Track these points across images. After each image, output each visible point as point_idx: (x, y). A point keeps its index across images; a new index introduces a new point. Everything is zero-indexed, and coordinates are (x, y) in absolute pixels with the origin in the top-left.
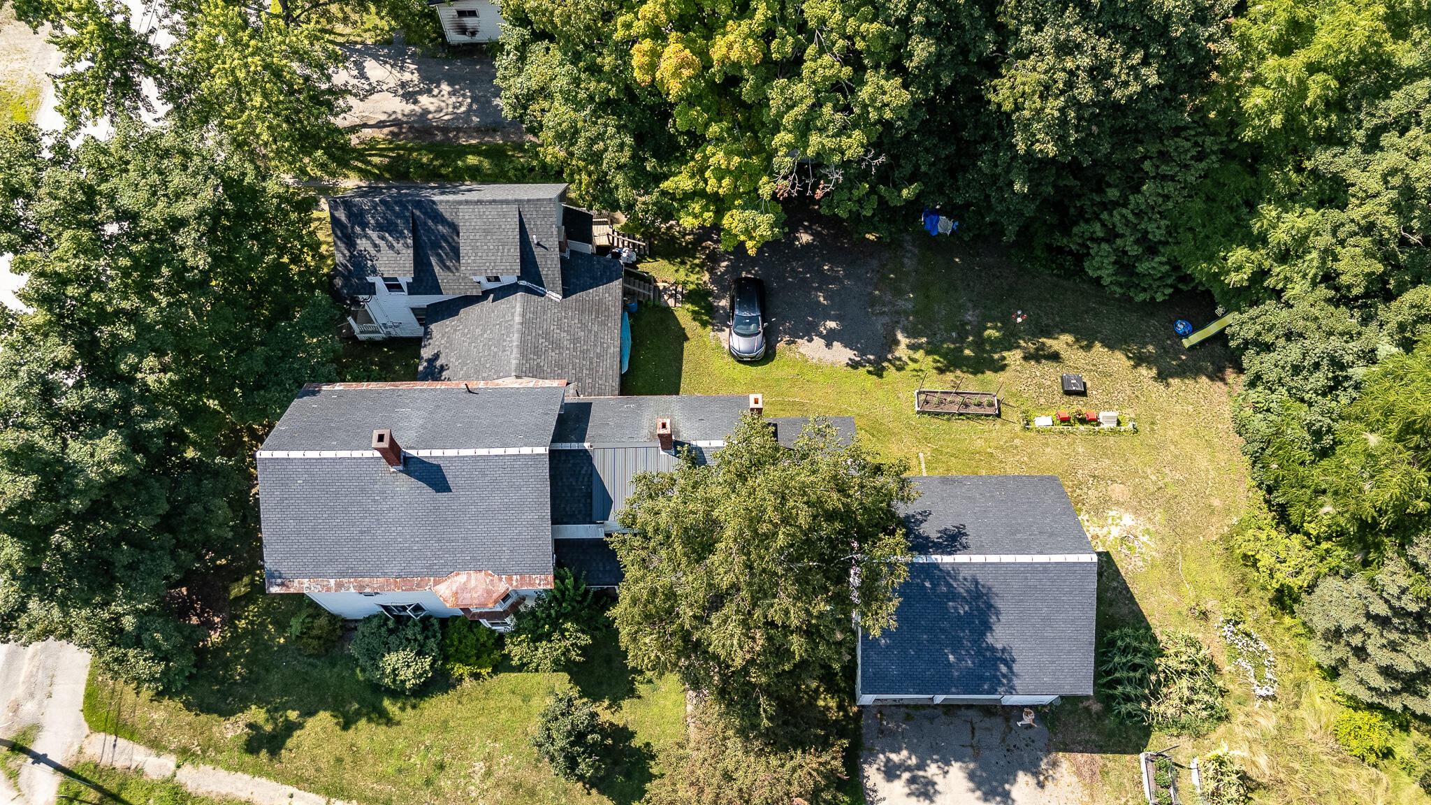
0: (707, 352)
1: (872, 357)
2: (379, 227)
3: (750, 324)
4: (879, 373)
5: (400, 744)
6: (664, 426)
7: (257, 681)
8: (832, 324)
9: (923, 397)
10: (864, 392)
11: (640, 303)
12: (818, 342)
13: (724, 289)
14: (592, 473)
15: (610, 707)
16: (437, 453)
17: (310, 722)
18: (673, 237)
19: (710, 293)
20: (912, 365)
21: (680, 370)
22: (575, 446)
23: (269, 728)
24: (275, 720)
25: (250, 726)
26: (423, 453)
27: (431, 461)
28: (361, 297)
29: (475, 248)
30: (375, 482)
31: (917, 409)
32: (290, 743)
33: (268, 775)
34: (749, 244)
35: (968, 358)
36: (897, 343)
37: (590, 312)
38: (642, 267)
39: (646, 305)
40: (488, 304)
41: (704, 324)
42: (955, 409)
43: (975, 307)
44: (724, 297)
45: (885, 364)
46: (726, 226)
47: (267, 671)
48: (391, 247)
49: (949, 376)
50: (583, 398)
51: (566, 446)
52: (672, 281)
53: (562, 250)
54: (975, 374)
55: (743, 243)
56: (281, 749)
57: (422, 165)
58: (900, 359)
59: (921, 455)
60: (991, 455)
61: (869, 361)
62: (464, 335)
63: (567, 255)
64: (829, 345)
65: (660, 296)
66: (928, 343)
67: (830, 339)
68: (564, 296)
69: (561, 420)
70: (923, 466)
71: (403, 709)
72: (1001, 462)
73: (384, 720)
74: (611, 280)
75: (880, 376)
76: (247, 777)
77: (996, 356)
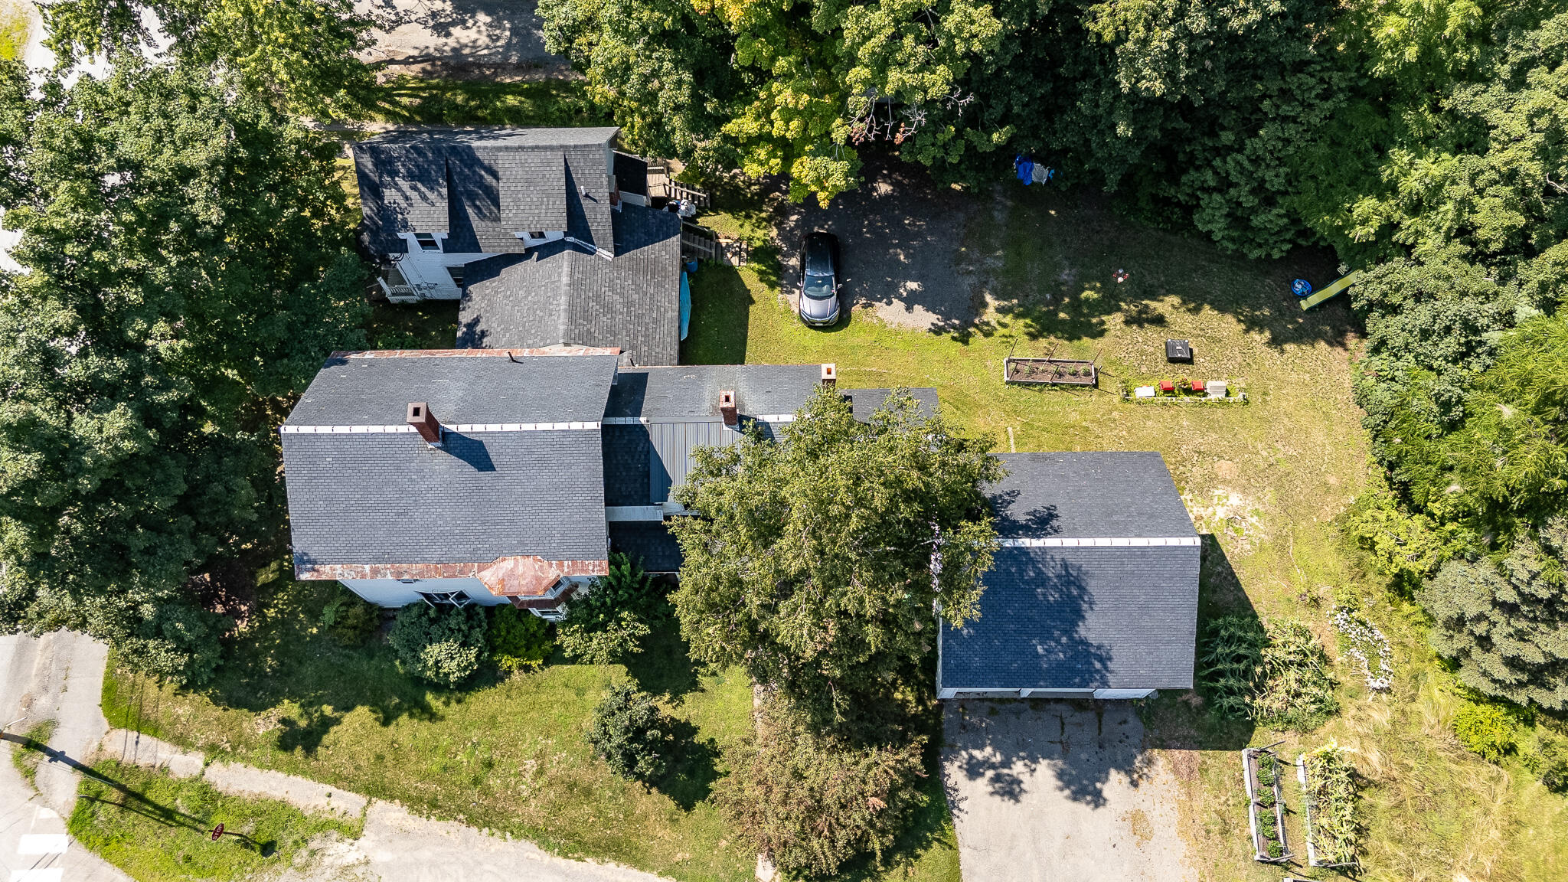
0: (775, 316)
1: (957, 322)
2: (411, 176)
3: (822, 285)
4: (964, 339)
5: (445, 741)
6: (727, 399)
7: (288, 675)
8: (912, 285)
9: (1013, 365)
10: (948, 361)
11: (700, 261)
12: (898, 305)
13: (793, 247)
14: (649, 449)
15: (671, 701)
16: (479, 428)
17: (348, 718)
18: (737, 186)
19: (778, 250)
20: (1001, 331)
21: (745, 337)
22: (630, 421)
23: (303, 723)
24: (309, 715)
25: (284, 721)
26: (464, 428)
27: (471, 437)
28: (391, 255)
29: (516, 201)
30: (411, 461)
31: (1006, 379)
32: (327, 739)
33: (304, 773)
34: (821, 195)
35: (1063, 321)
36: (985, 305)
37: (645, 273)
38: (702, 221)
39: (707, 264)
40: (531, 263)
41: (772, 286)
42: (1047, 379)
43: (1072, 265)
44: (793, 255)
45: (972, 330)
46: (795, 175)
47: (300, 663)
48: (424, 198)
49: (1043, 342)
50: (638, 368)
51: (620, 421)
52: (736, 237)
53: (613, 202)
54: (1070, 339)
55: (814, 194)
56: (316, 745)
57: (456, 107)
58: (988, 324)
59: (1010, 429)
60: (1087, 429)
61: (954, 327)
62: (506, 297)
63: (619, 208)
64: (909, 309)
65: (723, 255)
66: (1020, 305)
67: (910, 301)
68: (617, 254)
69: (615, 392)
70: (1012, 441)
71: (447, 704)
72: (1097, 437)
73: (427, 716)
74: (668, 236)
75: (966, 342)
76: (281, 775)
77: (1094, 320)
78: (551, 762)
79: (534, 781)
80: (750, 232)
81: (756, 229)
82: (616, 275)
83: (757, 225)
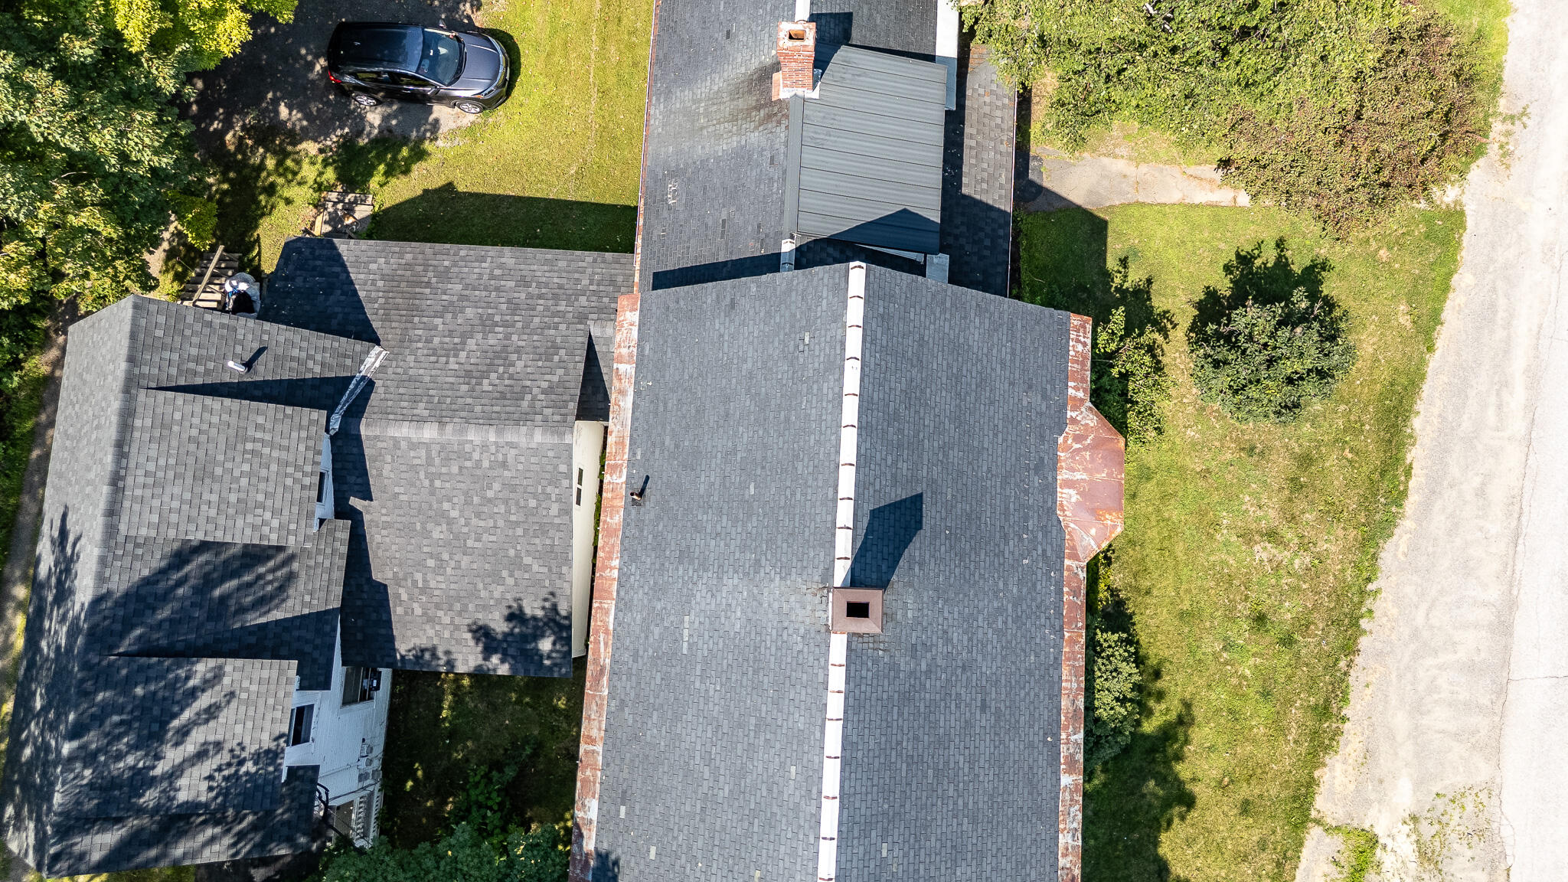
2: (150, 742)
16: (845, 513)
17: (1178, 869)
19: (348, 142)
26: (844, 544)
27: (862, 532)
29: (244, 506)
30: (894, 667)
38: (269, 262)
41: (419, 155)
44: (362, 116)
48: (211, 713)
52: (312, 209)
68: (375, 340)
73: (1180, 729)
78: (1258, 520)
79: (1286, 546)
80: (305, 188)
81: (299, 177)
82: (420, 345)
83: (291, 175)
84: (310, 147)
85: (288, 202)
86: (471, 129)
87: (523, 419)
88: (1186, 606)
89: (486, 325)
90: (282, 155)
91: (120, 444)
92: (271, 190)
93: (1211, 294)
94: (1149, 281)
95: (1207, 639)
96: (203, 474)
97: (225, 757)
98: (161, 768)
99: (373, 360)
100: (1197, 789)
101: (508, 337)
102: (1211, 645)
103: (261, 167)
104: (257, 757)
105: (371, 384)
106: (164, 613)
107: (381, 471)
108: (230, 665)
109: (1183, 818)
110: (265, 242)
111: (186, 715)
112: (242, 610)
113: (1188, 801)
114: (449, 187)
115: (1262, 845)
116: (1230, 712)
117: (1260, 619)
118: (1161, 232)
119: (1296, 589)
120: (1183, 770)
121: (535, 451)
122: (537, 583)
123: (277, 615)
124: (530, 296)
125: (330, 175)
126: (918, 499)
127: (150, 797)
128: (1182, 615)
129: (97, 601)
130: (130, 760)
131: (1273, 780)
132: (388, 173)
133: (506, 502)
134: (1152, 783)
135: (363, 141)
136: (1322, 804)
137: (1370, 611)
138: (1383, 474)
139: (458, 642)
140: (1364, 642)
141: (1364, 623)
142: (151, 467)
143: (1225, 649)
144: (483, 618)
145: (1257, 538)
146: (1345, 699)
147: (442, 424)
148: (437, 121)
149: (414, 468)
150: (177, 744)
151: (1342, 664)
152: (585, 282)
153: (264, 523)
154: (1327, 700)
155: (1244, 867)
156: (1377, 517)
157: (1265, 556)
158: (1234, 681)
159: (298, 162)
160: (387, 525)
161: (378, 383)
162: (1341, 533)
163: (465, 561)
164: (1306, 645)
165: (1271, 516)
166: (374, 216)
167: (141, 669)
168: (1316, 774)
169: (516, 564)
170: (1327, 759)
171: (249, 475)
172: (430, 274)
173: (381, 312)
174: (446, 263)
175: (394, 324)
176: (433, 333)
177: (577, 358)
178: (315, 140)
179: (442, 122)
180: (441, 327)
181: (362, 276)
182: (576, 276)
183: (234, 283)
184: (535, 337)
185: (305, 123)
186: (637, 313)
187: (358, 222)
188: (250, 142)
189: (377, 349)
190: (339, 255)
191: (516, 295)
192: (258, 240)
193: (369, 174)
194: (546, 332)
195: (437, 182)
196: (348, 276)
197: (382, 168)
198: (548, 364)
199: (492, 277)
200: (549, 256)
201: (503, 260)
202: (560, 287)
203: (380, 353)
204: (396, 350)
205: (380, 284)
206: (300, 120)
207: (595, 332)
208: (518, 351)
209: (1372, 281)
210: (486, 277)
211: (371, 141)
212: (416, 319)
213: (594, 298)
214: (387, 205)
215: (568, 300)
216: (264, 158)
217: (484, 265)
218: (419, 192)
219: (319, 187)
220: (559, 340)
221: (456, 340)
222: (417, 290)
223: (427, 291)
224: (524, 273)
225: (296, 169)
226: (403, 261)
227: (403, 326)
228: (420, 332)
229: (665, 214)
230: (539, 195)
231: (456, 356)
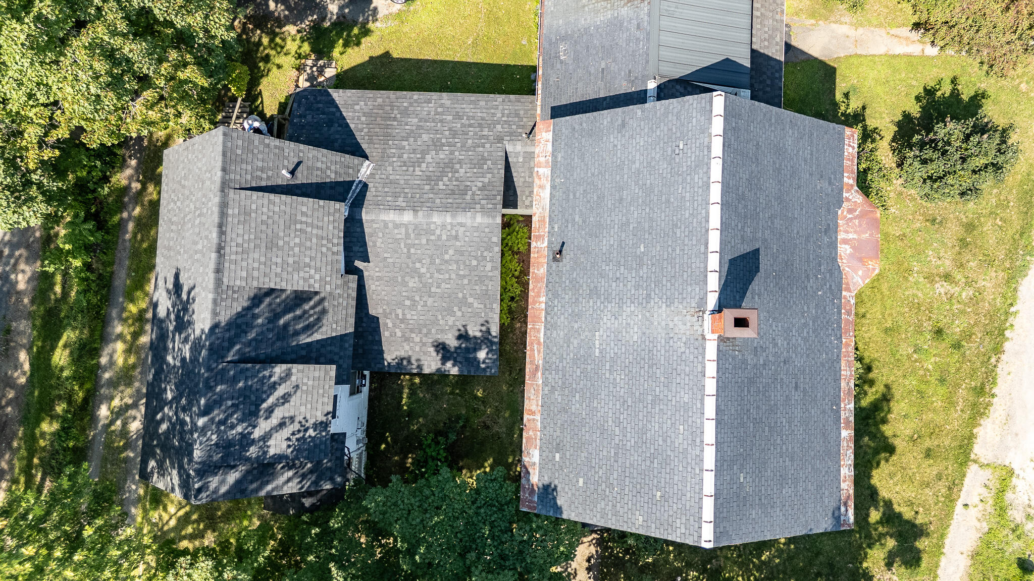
5: (912, 382)
16: (714, 262)
17: (884, 493)
23: (891, 543)
24: (881, 536)
25: (889, 565)
26: (714, 282)
27: (724, 272)
30: (744, 362)
32: (908, 514)
33: (942, 536)
40: (371, 270)
41: (366, 32)
62: (413, 306)
65: (318, 86)
68: (365, 156)
78: (938, 267)
79: (956, 283)
80: (289, 57)
81: (285, 50)
82: (395, 159)
83: (280, 49)
84: (291, 29)
85: (279, 67)
86: (399, 14)
87: (467, 208)
88: (889, 324)
89: (437, 145)
90: (273, 35)
91: (220, 226)
92: (267, 59)
93: (907, 116)
94: (864, 108)
95: (903, 345)
96: (271, 245)
97: (297, 426)
98: (257, 434)
99: (365, 170)
100: (897, 442)
101: (452, 153)
102: (906, 350)
103: (259, 43)
104: (315, 426)
105: (365, 186)
106: (252, 335)
107: (375, 242)
108: (295, 368)
109: (887, 461)
110: (265, 94)
111: (271, 400)
112: (297, 333)
113: (891, 450)
114: (387, 54)
115: (939, 477)
116: (918, 392)
117: (939, 332)
118: (872, 74)
119: (963, 312)
120: (887, 430)
121: (476, 229)
122: (477, 314)
123: (317, 336)
124: (463, 125)
125: (306, 47)
126: (756, 252)
127: (253, 452)
128: (886, 331)
129: (215, 327)
130: (239, 429)
131: (947, 435)
132: (346, 45)
133: (457, 262)
134: (866, 439)
135: (327, 24)
136: (979, 450)
137: (1012, 325)
138: (1022, 234)
139: (425, 353)
140: (1007, 346)
141: (1007, 333)
142: (240, 240)
143: (915, 352)
144: (442, 338)
145: (937, 279)
146: (994, 383)
147: (415, 211)
148: (376, 9)
149: (397, 241)
150: (266, 418)
151: (993, 360)
152: (499, 115)
153: (311, 277)
154: (983, 384)
155: (927, 491)
156: (1018, 263)
157: (942, 291)
158: (921, 372)
159: (284, 40)
160: (379, 279)
161: (370, 185)
162: (994, 274)
163: (430, 301)
164: (970, 348)
165: (947, 264)
166: (338, 76)
167: (242, 371)
168: (975, 431)
169: (463, 302)
170: (982, 422)
171: (300, 245)
172: (396, 112)
173: (367, 138)
174: (405, 104)
175: (376, 146)
176: (402, 151)
177: (499, 167)
178: (295, 24)
179: (379, 9)
180: (407, 147)
181: (350, 114)
182: (493, 111)
183: (250, 122)
184: (470, 153)
185: (287, 13)
186: (551, 133)
187: (327, 80)
188: (251, 26)
189: (367, 162)
190: (333, 100)
191: (454, 125)
192: (260, 93)
193: (332, 47)
194: (477, 149)
195: (378, 52)
196: (341, 114)
197: (341, 41)
198: (480, 170)
199: (437, 113)
200: (473, 98)
201: (443, 101)
202: (483, 119)
203: (369, 165)
204: (379, 163)
205: (363, 119)
206: (283, 10)
207: (509, 148)
208: (460, 162)
209: (1016, 105)
210: (433, 113)
211: (332, 24)
212: (390, 142)
213: (506, 126)
214: (346, 68)
215: (489, 127)
216: (260, 37)
217: (430, 105)
218: (367, 59)
219: (299, 56)
220: (486, 154)
221: (418, 156)
222: (389, 123)
223: (395, 123)
224: (458, 110)
225: (283, 44)
226: (376, 104)
227: (383, 147)
228: (394, 151)
229: (559, 66)
230: (447, 59)
231: (419, 166)
